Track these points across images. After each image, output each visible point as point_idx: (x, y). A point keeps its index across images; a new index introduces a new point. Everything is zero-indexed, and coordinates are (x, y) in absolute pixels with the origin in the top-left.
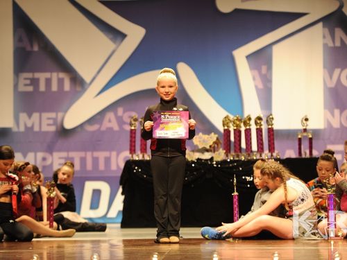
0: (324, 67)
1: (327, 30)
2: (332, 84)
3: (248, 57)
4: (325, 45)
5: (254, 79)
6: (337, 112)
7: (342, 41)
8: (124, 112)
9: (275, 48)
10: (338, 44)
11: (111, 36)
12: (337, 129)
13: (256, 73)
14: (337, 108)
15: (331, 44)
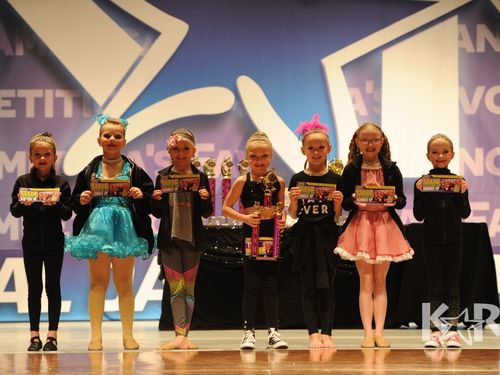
0: (461, 83)
1: (464, 28)
2: (472, 110)
3: (344, 68)
4: (462, 51)
5: (354, 101)
6: (479, 152)
7: (487, 44)
8: (156, 151)
9: (386, 54)
10: (481, 48)
11: (136, 34)
12: (480, 178)
13: (357, 92)
14: (480, 146)
15: (470, 49)
